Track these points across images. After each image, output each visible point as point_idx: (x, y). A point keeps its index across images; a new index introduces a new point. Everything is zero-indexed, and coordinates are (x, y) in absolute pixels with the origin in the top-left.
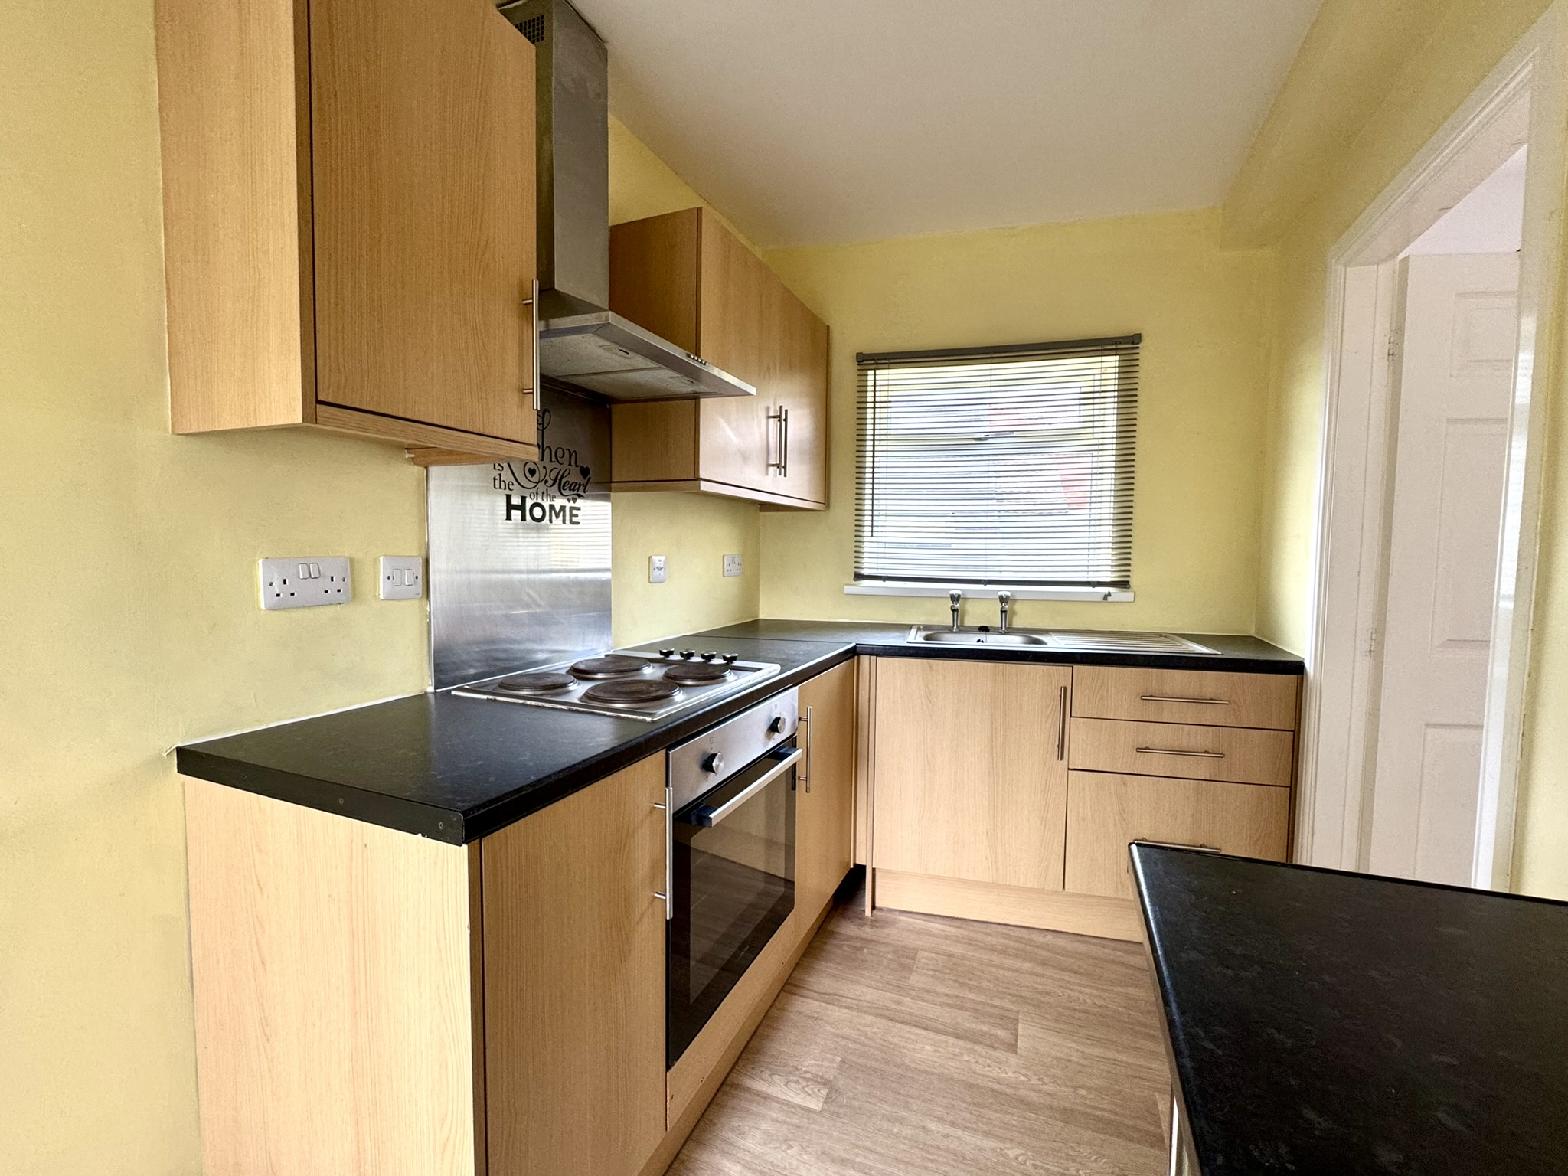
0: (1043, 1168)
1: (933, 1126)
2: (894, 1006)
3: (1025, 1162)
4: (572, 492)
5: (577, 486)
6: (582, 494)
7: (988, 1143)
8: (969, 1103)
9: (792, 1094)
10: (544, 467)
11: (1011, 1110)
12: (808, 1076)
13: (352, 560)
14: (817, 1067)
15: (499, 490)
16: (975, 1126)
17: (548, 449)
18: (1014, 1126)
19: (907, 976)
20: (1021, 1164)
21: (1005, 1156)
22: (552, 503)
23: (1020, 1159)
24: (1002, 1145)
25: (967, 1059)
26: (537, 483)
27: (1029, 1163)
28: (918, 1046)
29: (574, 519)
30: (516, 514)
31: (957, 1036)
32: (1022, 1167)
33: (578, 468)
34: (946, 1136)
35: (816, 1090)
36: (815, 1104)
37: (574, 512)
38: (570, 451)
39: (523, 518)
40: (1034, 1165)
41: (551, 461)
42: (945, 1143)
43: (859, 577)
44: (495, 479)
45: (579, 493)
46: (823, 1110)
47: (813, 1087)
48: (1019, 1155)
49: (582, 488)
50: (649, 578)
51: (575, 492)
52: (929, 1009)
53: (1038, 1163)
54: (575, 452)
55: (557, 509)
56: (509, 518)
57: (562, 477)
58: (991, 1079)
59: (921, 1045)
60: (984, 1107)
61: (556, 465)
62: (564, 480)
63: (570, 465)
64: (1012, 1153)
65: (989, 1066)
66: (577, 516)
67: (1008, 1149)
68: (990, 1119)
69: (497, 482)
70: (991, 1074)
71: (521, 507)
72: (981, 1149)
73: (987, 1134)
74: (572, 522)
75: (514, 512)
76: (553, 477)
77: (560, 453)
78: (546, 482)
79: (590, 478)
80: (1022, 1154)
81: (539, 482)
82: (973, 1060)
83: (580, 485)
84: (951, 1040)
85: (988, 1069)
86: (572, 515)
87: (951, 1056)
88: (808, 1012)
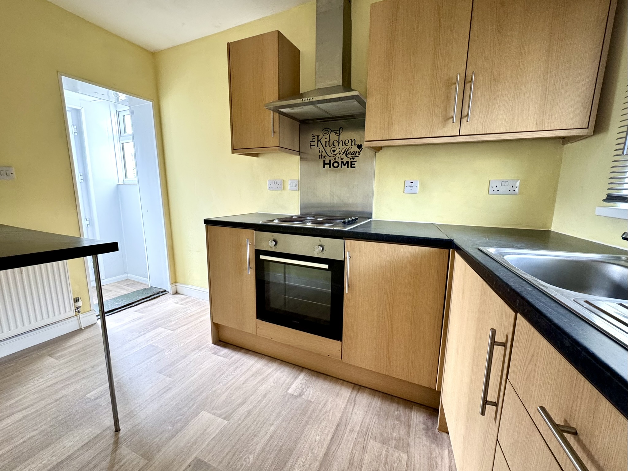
0: (241, 468)
1: (272, 428)
2: (349, 428)
3: (246, 461)
4: (352, 156)
5: (355, 153)
6: (358, 155)
7: (259, 448)
8: (281, 447)
9: (297, 385)
10: (339, 148)
11: (274, 466)
12: (304, 390)
13: (283, 180)
14: (309, 393)
15: (321, 159)
16: (269, 445)
17: (341, 142)
18: (265, 464)
19: (378, 440)
20: (245, 459)
21: (250, 453)
22: (342, 161)
23: (248, 460)
24: (256, 454)
25: (309, 455)
26: (336, 154)
27: (245, 463)
28: (319, 433)
29: (353, 166)
30: (327, 166)
31: (326, 455)
32: (244, 459)
33: (356, 146)
34: (266, 432)
35: (297, 392)
36: (290, 391)
37: (353, 163)
38: (352, 140)
39: (330, 167)
40: (243, 464)
41: (342, 146)
42: (263, 430)
43: (611, 198)
44: (320, 156)
45: (356, 155)
46: (287, 393)
47: (298, 391)
48: (249, 460)
49: (358, 153)
50: (404, 190)
51: (354, 155)
52: (349, 445)
53: (243, 467)
54: (355, 140)
55: (345, 163)
56: (324, 167)
57: (348, 150)
58: (294, 463)
59: (320, 435)
60: (278, 454)
61: (345, 146)
62: (348, 152)
63: (352, 145)
64: (251, 457)
65: (303, 466)
66: (354, 164)
67: (254, 456)
68: (271, 454)
69: (320, 157)
70: (297, 464)
71: (329, 164)
72: (257, 444)
73: (263, 449)
74: (351, 167)
75: (326, 166)
76: (343, 151)
77: (347, 142)
78: (340, 153)
79: (362, 149)
80: (249, 462)
81: (337, 154)
82: (308, 458)
83: (357, 152)
84: (323, 451)
85: (302, 464)
86: (351, 164)
87: (312, 447)
88: (341, 393)
